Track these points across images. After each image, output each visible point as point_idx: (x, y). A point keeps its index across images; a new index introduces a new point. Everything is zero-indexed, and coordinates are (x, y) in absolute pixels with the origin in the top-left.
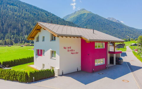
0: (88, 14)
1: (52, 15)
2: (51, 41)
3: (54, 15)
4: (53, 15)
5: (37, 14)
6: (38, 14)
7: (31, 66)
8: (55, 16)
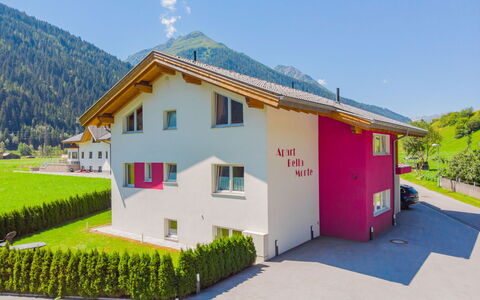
0: (215, 51)
1: (86, 47)
2: (213, 127)
3: (95, 48)
4: (91, 47)
5: (28, 40)
6: (32, 42)
7: (98, 229)
8: (98, 50)
